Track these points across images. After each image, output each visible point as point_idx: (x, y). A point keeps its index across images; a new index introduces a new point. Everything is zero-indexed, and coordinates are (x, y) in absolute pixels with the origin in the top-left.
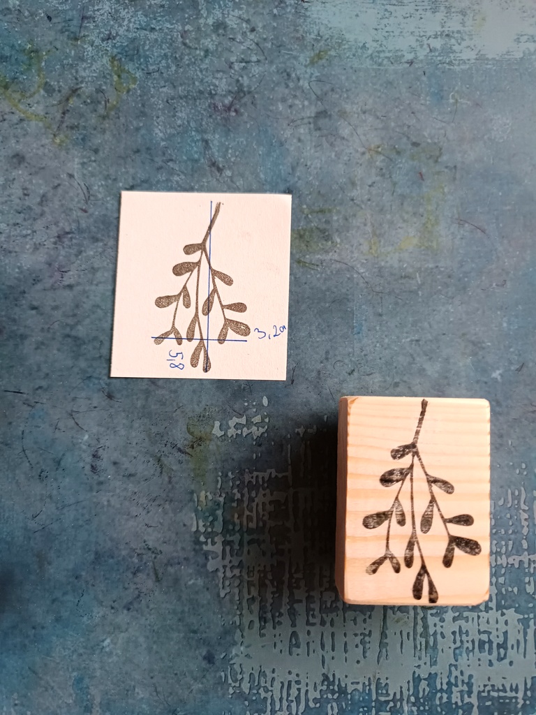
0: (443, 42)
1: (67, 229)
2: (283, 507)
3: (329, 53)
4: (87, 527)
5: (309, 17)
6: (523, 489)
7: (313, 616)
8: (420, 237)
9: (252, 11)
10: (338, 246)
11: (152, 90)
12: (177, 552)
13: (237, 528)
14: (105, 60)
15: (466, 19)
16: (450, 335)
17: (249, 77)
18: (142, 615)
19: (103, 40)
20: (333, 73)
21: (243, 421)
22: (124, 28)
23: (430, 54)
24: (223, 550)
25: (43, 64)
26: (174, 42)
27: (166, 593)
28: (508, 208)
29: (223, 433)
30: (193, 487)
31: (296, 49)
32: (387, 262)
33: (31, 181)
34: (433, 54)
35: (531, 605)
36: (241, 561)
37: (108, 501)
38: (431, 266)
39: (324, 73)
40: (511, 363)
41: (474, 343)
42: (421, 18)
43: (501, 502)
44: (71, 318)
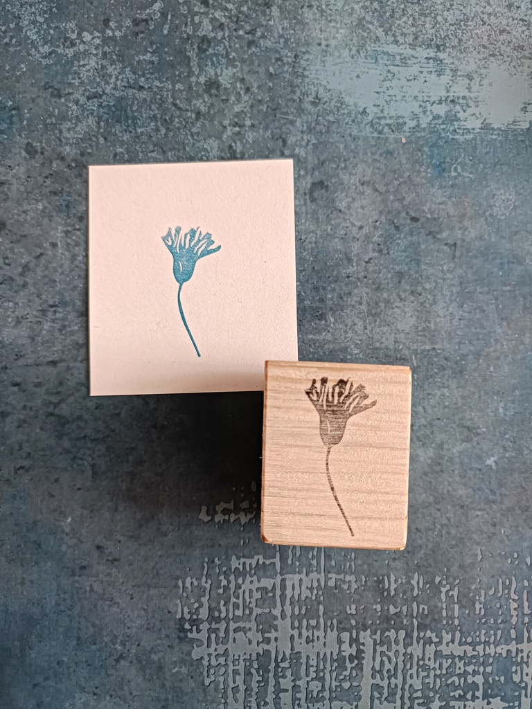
0: (447, 108)
1: (51, 302)
2: (271, 594)
3: (327, 118)
4: (69, 612)
5: (307, 77)
6: (513, 578)
7: (299, 705)
8: (418, 317)
9: (246, 69)
10: (332, 325)
11: (140, 154)
12: (161, 639)
13: (223, 615)
14: (91, 121)
15: (472, 84)
16: (445, 420)
17: (242, 142)
18: (125, 702)
19: (89, 99)
20: (331, 140)
21: (231, 506)
22: (111, 86)
23: (433, 122)
24: (208, 637)
25: (25, 123)
26: (163, 102)
27: (149, 681)
28: (508, 288)
29: (210, 518)
30: (178, 573)
31: (293, 113)
32: (382, 343)
33: (12, 250)
34: (436, 121)
35: (517, 694)
36: (227, 649)
37: (91, 586)
38: (427, 347)
39: (322, 140)
40: (505, 450)
41: (469, 429)
42: (426, 81)
43: (491, 592)
44: (55, 396)
